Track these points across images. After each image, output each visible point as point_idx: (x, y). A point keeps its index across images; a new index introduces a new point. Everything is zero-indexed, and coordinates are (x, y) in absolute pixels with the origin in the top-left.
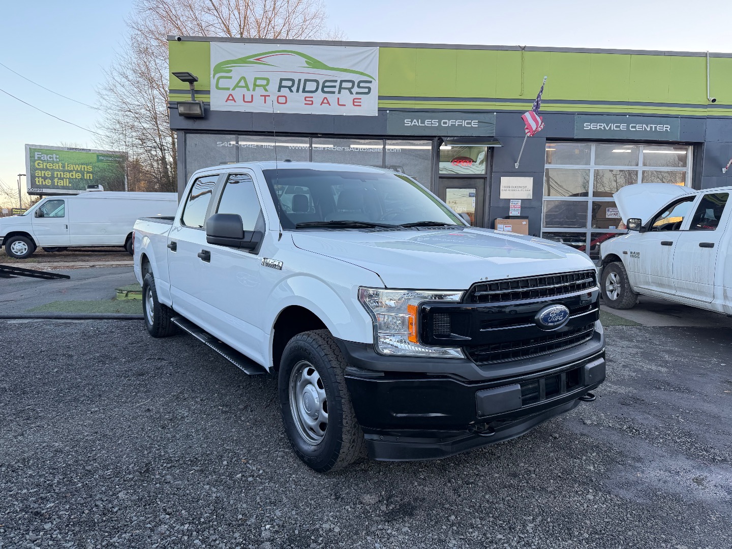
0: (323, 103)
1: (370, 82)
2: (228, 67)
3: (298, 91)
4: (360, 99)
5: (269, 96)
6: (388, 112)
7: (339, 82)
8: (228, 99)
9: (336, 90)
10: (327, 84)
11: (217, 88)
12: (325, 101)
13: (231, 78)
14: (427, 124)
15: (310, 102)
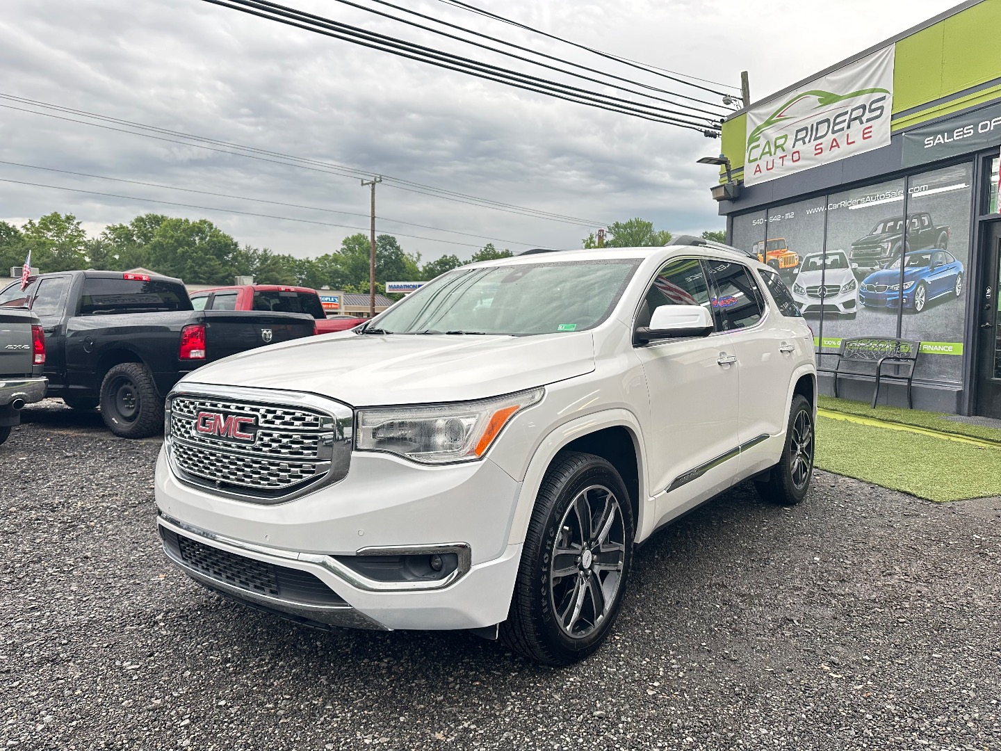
0: (832, 147)
1: (884, 98)
2: (758, 135)
3: (809, 142)
4: (871, 127)
5: (786, 156)
6: (903, 134)
7: (849, 113)
8: (756, 171)
9: (845, 125)
10: (837, 121)
11: (750, 161)
12: (835, 144)
13: (758, 146)
14: (958, 136)
15: (820, 151)
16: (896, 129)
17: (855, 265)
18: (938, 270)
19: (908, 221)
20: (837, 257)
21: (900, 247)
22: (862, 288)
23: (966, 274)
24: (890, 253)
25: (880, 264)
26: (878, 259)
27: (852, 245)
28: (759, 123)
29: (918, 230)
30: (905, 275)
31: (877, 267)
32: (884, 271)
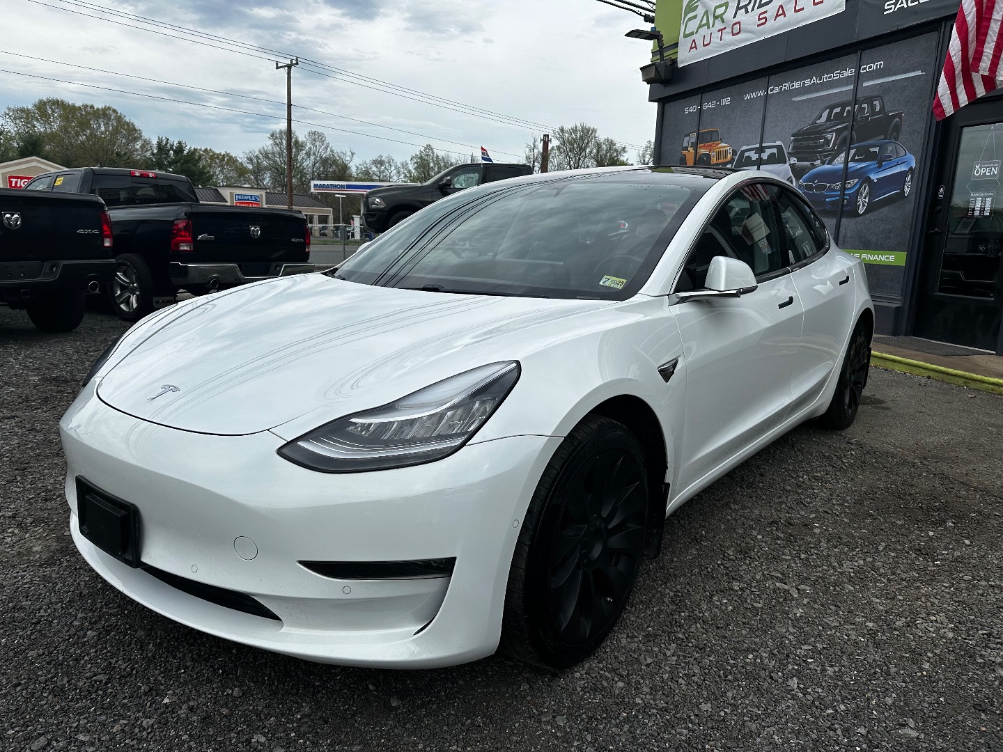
2: (696, 3)
12: (781, 12)
15: (764, 21)
17: (793, 160)
18: (887, 165)
19: (857, 106)
20: (775, 151)
21: (845, 139)
22: (800, 186)
23: (916, 170)
24: (834, 144)
25: (821, 159)
26: (820, 152)
27: (792, 136)
29: (868, 117)
30: (849, 171)
31: (815, 163)
32: (826, 167)
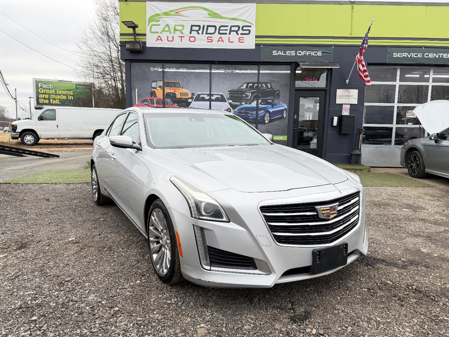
0: (219, 41)
1: (250, 26)
2: (157, 18)
3: (202, 33)
4: (244, 38)
5: (184, 37)
6: (262, 46)
7: (229, 27)
8: (157, 39)
9: (228, 32)
10: (222, 28)
11: (151, 32)
13: (159, 25)
14: (288, 54)
15: (211, 41)
16: (257, 42)
17: (230, 101)
18: (276, 106)
19: (260, 85)
20: (219, 96)
21: (256, 96)
22: (235, 112)
23: (288, 109)
24: (251, 97)
25: (245, 102)
26: (244, 99)
27: (229, 91)
28: (158, 12)
29: (266, 89)
30: (259, 107)
31: (242, 103)
32: (248, 105)
